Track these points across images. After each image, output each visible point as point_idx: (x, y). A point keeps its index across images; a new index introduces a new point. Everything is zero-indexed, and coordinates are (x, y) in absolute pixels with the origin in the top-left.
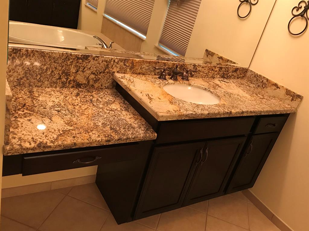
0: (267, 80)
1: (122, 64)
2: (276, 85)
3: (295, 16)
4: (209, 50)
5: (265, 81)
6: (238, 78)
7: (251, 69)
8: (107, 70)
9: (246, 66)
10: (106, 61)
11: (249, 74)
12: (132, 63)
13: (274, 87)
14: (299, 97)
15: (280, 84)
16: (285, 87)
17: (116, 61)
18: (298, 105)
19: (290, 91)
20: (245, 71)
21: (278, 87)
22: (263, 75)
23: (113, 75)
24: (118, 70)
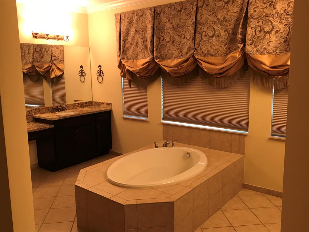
0: (100, 102)
1: (35, 111)
2: (103, 103)
3: (98, 76)
4: (76, 100)
5: (99, 103)
6: (89, 106)
7: (93, 101)
8: (30, 115)
9: (91, 100)
10: (28, 111)
11: (93, 103)
12: (39, 109)
13: (102, 104)
14: (110, 103)
15: (103, 102)
16: (106, 102)
17: (32, 110)
18: (111, 107)
19: (107, 103)
20: (91, 102)
21: (104, 104)
22: (98, 101)
23: (32, 116)
24: (34, 113)
